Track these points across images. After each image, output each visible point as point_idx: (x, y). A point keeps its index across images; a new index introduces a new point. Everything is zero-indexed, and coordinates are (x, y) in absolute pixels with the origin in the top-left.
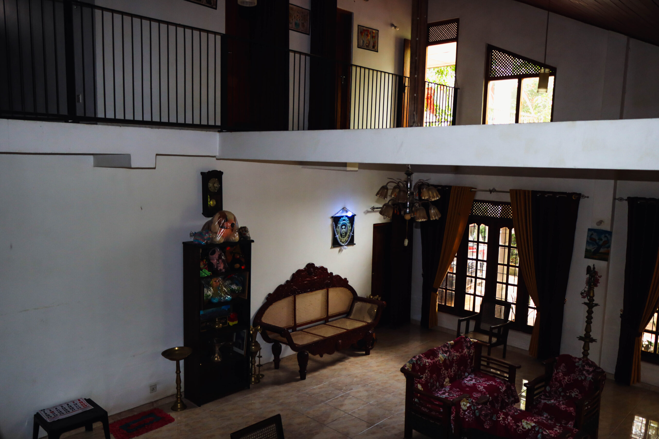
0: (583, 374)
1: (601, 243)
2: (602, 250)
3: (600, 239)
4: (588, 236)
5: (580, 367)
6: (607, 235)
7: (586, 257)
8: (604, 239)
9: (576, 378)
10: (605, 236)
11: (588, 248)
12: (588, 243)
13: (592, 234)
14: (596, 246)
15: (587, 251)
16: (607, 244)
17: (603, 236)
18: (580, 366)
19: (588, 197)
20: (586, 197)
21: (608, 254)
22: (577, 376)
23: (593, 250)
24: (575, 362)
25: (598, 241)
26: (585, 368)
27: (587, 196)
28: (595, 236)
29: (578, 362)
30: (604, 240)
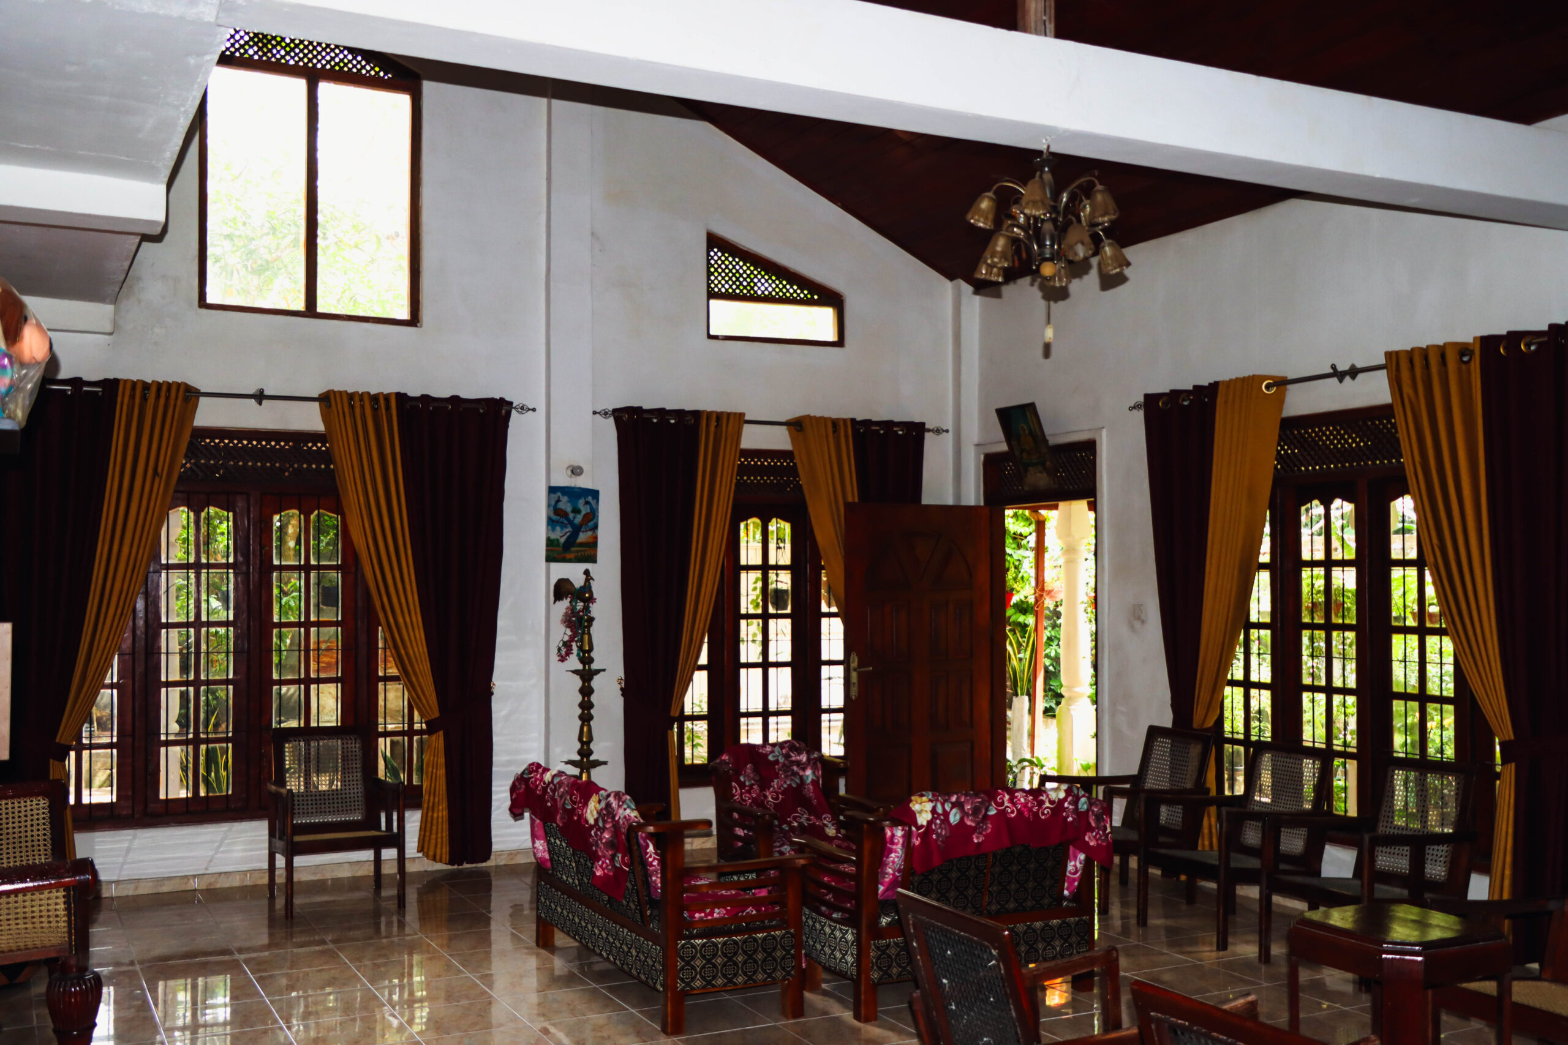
0: (795, 774)
1: (578, 519)
2: (583, 537)
3: (576, 511)
4: (549, 506)
5: (781, 760)
6: (590, 499)
7: (549, 559)
8: (585, 510)
9: (785, 786)
10: (587, 503)
11: (553, 536)
12: (551, 522)
13: (558, 501)
14: (569, 529)
15: (550, 543)
16: (591, 519)
17: (581, 502)
18: (780, 758)
19: (534, 410)
20: (529, 409)
21: (593, 544)
22: (785, 782)
23: (562, 540)
24: (767, 755)
25: (571, 516)
26: (793, 759)
27: (531, 407)
28: (565, 505)
29: (772, 752)
30: (583, 513)
